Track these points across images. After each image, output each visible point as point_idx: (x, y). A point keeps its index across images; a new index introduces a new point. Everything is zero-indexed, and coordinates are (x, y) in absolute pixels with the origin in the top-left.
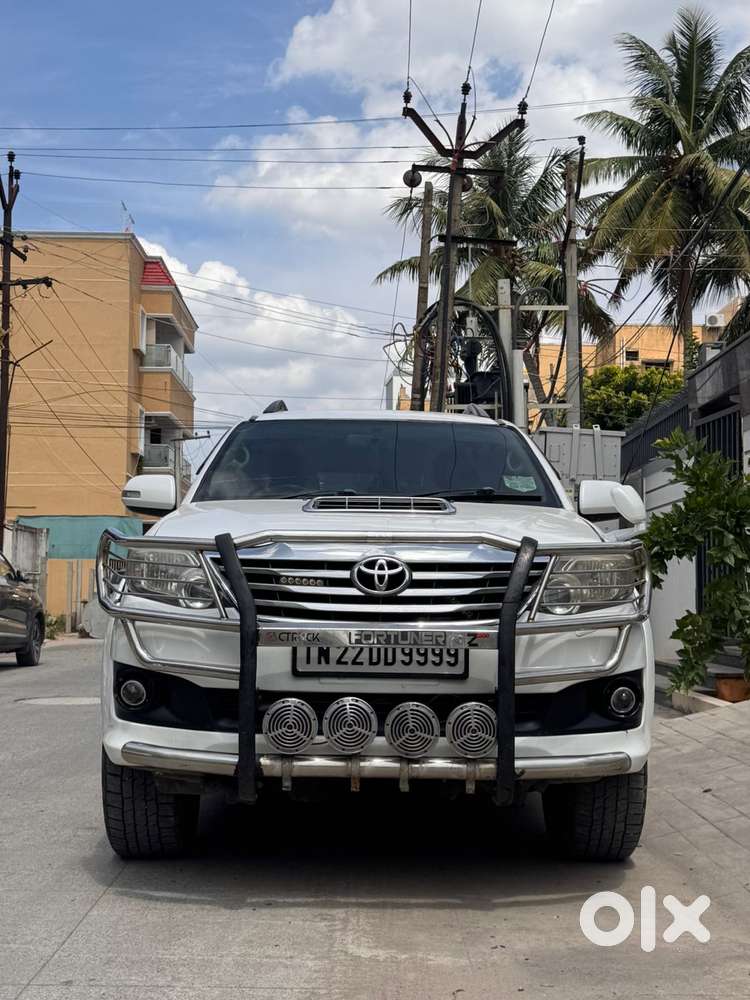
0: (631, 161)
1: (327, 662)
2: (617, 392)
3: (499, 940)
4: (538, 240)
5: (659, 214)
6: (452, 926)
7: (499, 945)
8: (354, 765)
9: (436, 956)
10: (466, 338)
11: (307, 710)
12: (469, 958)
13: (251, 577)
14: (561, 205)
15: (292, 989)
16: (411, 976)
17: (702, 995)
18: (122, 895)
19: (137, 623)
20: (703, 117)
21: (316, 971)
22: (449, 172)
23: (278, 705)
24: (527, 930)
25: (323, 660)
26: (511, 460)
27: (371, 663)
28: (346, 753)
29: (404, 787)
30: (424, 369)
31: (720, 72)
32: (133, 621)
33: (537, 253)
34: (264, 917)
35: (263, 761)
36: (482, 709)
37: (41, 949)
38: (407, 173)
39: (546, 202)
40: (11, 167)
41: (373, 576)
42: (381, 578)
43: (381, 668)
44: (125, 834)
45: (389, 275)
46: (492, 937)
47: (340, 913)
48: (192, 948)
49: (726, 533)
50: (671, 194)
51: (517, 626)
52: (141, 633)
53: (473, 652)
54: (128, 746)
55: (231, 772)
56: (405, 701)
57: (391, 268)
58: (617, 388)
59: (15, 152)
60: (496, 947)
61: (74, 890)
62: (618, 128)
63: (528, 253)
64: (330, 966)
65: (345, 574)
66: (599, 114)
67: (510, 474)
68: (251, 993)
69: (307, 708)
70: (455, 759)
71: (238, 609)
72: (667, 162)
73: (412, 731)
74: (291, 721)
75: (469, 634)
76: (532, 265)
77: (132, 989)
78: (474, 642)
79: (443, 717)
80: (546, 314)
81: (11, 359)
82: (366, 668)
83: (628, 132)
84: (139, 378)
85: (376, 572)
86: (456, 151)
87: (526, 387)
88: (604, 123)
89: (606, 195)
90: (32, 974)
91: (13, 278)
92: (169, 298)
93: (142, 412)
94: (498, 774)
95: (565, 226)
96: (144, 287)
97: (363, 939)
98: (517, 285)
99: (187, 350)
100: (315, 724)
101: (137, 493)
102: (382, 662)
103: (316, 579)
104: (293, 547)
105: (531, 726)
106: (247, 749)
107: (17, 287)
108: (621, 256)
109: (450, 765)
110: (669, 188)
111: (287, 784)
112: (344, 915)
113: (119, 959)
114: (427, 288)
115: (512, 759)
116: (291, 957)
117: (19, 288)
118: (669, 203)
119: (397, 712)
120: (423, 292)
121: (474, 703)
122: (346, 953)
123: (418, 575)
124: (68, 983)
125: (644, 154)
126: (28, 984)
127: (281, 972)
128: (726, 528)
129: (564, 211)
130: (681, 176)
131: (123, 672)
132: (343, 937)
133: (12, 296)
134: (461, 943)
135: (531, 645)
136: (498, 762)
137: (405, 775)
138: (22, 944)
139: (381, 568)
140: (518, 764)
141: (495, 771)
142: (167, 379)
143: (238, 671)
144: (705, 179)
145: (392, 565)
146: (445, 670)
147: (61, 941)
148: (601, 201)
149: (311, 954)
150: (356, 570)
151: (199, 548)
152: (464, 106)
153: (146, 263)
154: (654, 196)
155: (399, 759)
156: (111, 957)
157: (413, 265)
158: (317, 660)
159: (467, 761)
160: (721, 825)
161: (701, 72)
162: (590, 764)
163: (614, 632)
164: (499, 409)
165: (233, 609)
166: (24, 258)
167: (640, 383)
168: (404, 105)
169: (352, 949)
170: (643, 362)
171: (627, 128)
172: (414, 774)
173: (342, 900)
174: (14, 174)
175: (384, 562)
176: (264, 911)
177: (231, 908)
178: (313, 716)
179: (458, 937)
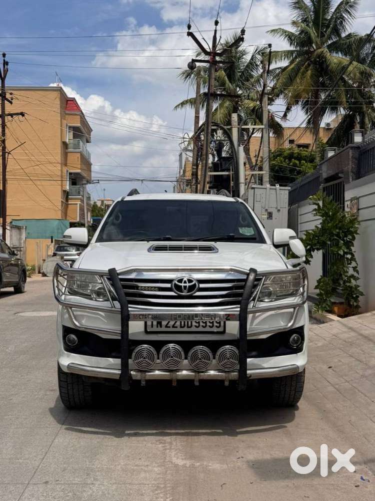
0: (292, 52)
1: (161, 327)
2: (285, 160)
3: (240, 454)
4: (249, 89)
5: (304, 77)
6: (219, 446)
7: (240, 457)
8: (174, 375)
9: (213, 464)
10: (217, 140)
11: (152, 350)
12: (227, 464)
13: (125, 287)
14: (260, 73)
15: (148, 484)
16: (202, 475)
17: (333, 484)
18: (68, 430)
19: (73, 309)
20: (325, 32)
21: (159, 474)
22: (209, 63)
23: (139, 348)
24: (253, 447)
25: (159, 325)
26: (242, 218)
27: (181, 327)
28: (170, 369)
29: (197, 383)
30: (198, 155)
31: (333, 10)
32: (71, 308)
33: (249, 96)
34: (134, 442)
35: (132, 372)
36: (232, 349)
37: (33, 462)
38: (190, 63)
39: (253, 71)
40: (4, 60)
41: (181, 286)
42: (185, 287)
43: (186, 329)
44: (69, 399)
45: (180, 106)
46: (238, 452)
47: (168, 439)
48: (102, 461)
49: (340, 240)
50: (310, 68)
51: (248, 310)
52: (75, 313)
53: (227, 322)
54: (70, 365)
55: (118, 377)
56: (197, 345)
57: (181, 103)
58: (285, 158)
59: (6, 53)
60: (239, 458)
61: (47, 427)
62: (286, 37)
63: (244, 96)
64: (164, 471)
65: (169, 285)
66: (277, 30)
67: (242, 226)
68: (130, 487)
69: (152, 349)
70: (219, 371)
71: (119, 302)
72: (308, 53)
73: (200, 359)
74: (145, 355)
75: (226, 315)
76: (246, 101)
77: (76, 486)
78: (229, 318)
79: (214, 352)
80: (254, 129)
81: (7, 150)
82: (179, 329)
83: (291, 39)
84: (65, 155)
85: (183, 284)
86: (212, 53)
87: (245, 164)
88: (279, 34)
89: (280, 68)
90: (30, 477)
91: (6, 113)
92: (79, 117)
93: (67, 171)
94: (239, 378)
95: (262, 84)
96: (67, 112)
97: (179, 454)
98: (239, 111)
99: (88, 141)
100: (156, 356)
101: (70, 237)
102: (186, 326)
103: (155, 287)
104: (145, 273)
105: (254, 353)
106: (125, 367)
107: (8, 117)
108: (287, 97)
109: (218, 373)
110: (309, 65)
111: (143, 383)
112: (170, 440)
113: (69, 468)
114: (199, 117)
115: (246, 370)
116: (147, 465)
117: (9, 117)
118: (309, 72)
119: (194, 351)
120: (197, 118)
121: (228, 346)
122: (172, 462)
123: (202, 286)
124: (46, 482)
125: (298, 48)
126: (29, 484)
127: (143, 475)
128: (340, 238)
129: (261, 76)
130: (315, 60)
131: (67, 331)
132: (170, 453)
133: (6, 121)
134: (223, 456)
135: (254, 318)
136: (239, 371)
137: (197, 379)
138: (24, 459)
139: (185, 282)
140: (248, 372)
141: (238, 376)
142: (79, 155)
143: (120, 332)
144: (325, 61)
145: (190, 281)
146: (215, 330)
147: (42, 458)
148: (277, 71)
149: (156, 463)
150: (174, 283)
151: (101, 275)
152: (216, 31)
153: (68, 101)
154: (303, 69)
155: (195, 371)
156: (65, 467)
157: (192, 102)
158: (156, 326)
159: (225, 372)
160: (337, 386)
161: (324, 11)
162: (280, 371)
163: (292, 310)
164: (233, 174)
165: (117, 302)
166: (11, 103)
167: (295, 155)
168: (188, 31)
169: (174, 460)
170: (296, 145)
171: (290, 37)
172: (201, 378)
173: (169, 431)
174: (6, 63)
175: (186, 279)
176: (134, 438)
177: (119, 437)
178: (155, 352)
179: (222, 452)
